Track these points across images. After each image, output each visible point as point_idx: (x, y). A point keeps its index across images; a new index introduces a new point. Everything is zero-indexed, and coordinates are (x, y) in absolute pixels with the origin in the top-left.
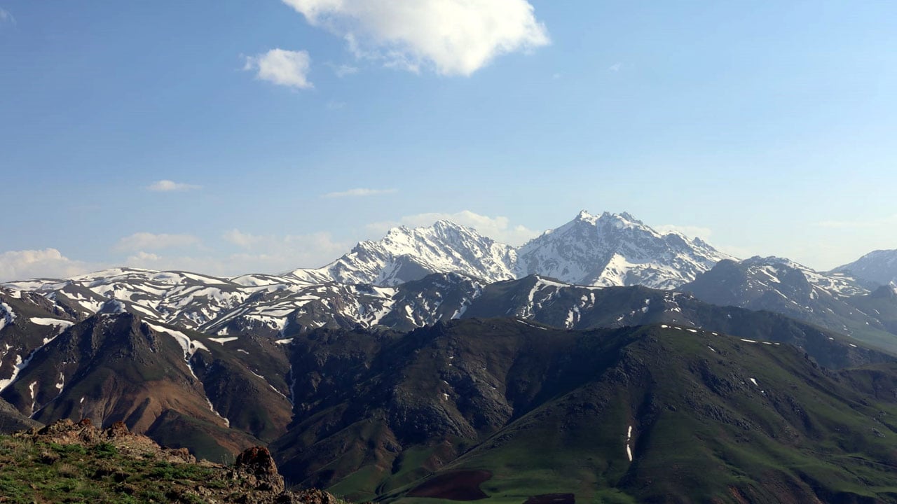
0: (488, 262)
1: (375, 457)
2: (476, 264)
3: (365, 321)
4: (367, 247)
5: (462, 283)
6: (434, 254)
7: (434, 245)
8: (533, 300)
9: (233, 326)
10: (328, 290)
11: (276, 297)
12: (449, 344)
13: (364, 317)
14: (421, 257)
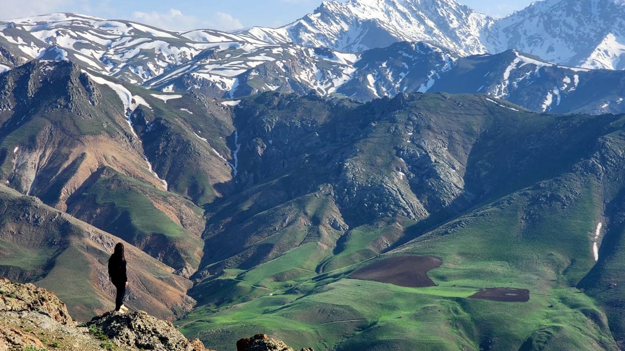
0: (464, 34)
1: (319, 235)
2: (451, 34)
3: (323, 88)
4: (331, 8)
5: (431, 54)
6: (404, 21)
7: (406, 11)
8: (510, 78)
9: (180, 83)
10: (284, 52)
11: (228, 56)
12: (409, 119)
13: (322, 84)
14: (390, 23)
